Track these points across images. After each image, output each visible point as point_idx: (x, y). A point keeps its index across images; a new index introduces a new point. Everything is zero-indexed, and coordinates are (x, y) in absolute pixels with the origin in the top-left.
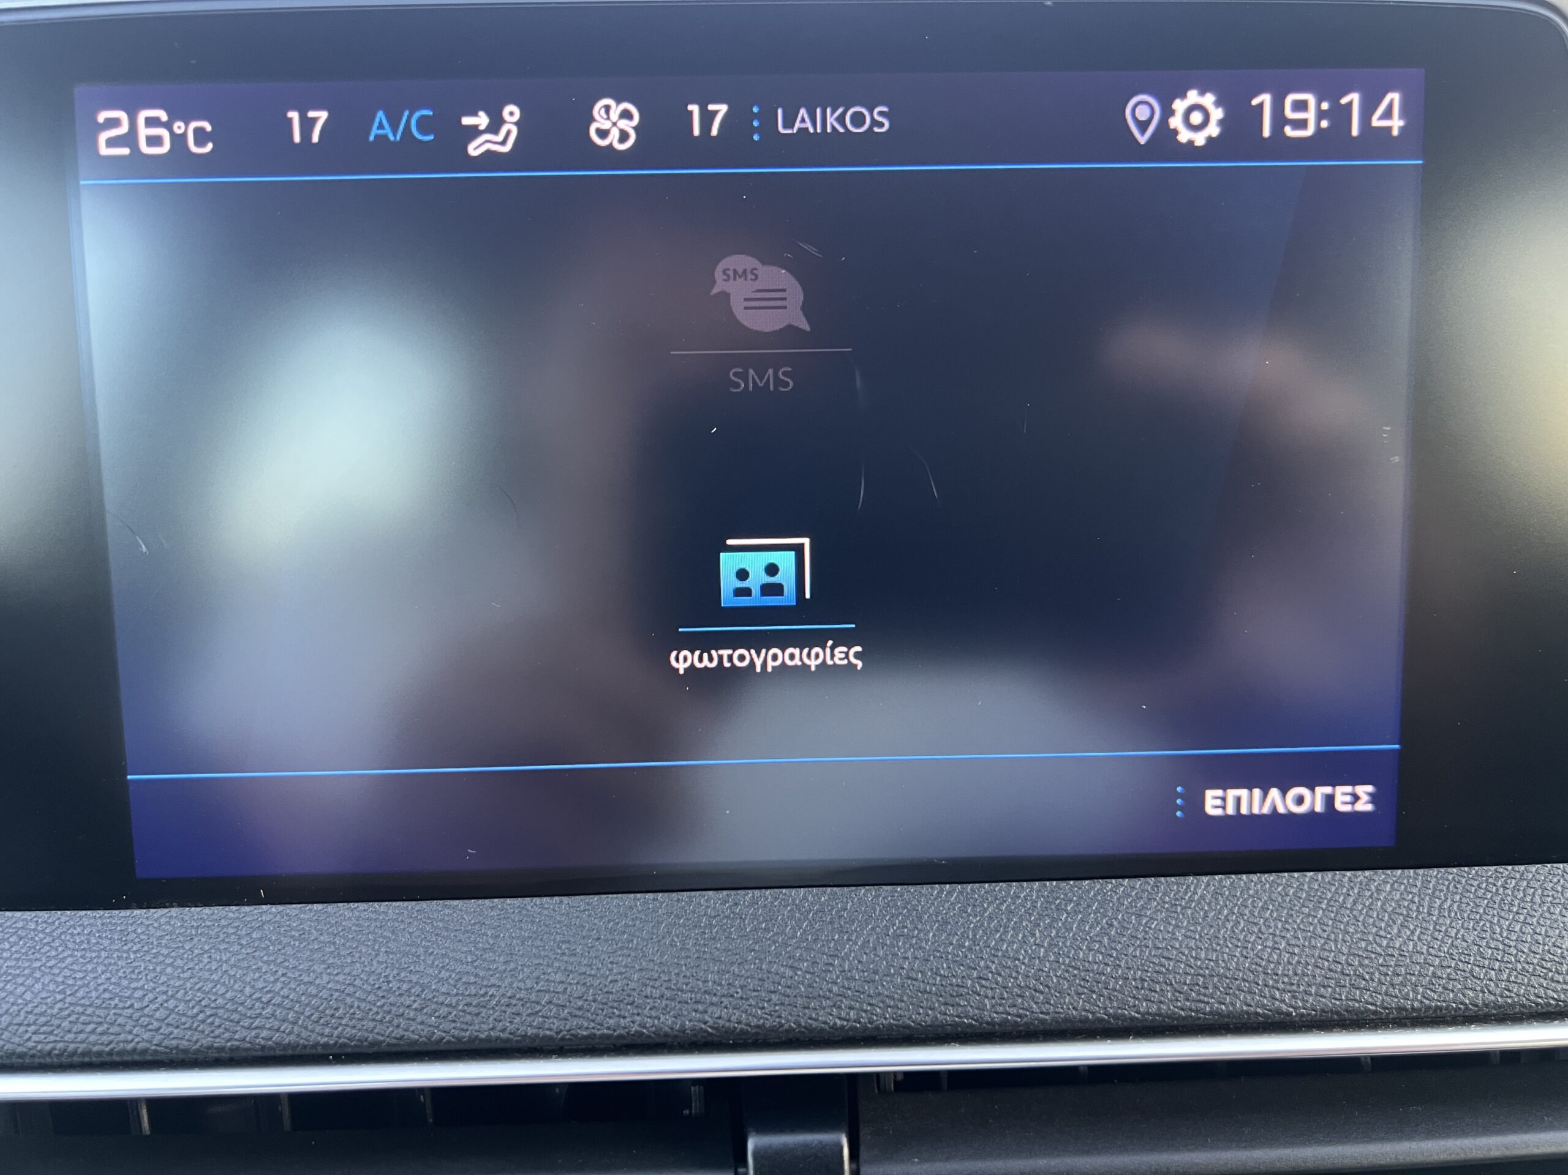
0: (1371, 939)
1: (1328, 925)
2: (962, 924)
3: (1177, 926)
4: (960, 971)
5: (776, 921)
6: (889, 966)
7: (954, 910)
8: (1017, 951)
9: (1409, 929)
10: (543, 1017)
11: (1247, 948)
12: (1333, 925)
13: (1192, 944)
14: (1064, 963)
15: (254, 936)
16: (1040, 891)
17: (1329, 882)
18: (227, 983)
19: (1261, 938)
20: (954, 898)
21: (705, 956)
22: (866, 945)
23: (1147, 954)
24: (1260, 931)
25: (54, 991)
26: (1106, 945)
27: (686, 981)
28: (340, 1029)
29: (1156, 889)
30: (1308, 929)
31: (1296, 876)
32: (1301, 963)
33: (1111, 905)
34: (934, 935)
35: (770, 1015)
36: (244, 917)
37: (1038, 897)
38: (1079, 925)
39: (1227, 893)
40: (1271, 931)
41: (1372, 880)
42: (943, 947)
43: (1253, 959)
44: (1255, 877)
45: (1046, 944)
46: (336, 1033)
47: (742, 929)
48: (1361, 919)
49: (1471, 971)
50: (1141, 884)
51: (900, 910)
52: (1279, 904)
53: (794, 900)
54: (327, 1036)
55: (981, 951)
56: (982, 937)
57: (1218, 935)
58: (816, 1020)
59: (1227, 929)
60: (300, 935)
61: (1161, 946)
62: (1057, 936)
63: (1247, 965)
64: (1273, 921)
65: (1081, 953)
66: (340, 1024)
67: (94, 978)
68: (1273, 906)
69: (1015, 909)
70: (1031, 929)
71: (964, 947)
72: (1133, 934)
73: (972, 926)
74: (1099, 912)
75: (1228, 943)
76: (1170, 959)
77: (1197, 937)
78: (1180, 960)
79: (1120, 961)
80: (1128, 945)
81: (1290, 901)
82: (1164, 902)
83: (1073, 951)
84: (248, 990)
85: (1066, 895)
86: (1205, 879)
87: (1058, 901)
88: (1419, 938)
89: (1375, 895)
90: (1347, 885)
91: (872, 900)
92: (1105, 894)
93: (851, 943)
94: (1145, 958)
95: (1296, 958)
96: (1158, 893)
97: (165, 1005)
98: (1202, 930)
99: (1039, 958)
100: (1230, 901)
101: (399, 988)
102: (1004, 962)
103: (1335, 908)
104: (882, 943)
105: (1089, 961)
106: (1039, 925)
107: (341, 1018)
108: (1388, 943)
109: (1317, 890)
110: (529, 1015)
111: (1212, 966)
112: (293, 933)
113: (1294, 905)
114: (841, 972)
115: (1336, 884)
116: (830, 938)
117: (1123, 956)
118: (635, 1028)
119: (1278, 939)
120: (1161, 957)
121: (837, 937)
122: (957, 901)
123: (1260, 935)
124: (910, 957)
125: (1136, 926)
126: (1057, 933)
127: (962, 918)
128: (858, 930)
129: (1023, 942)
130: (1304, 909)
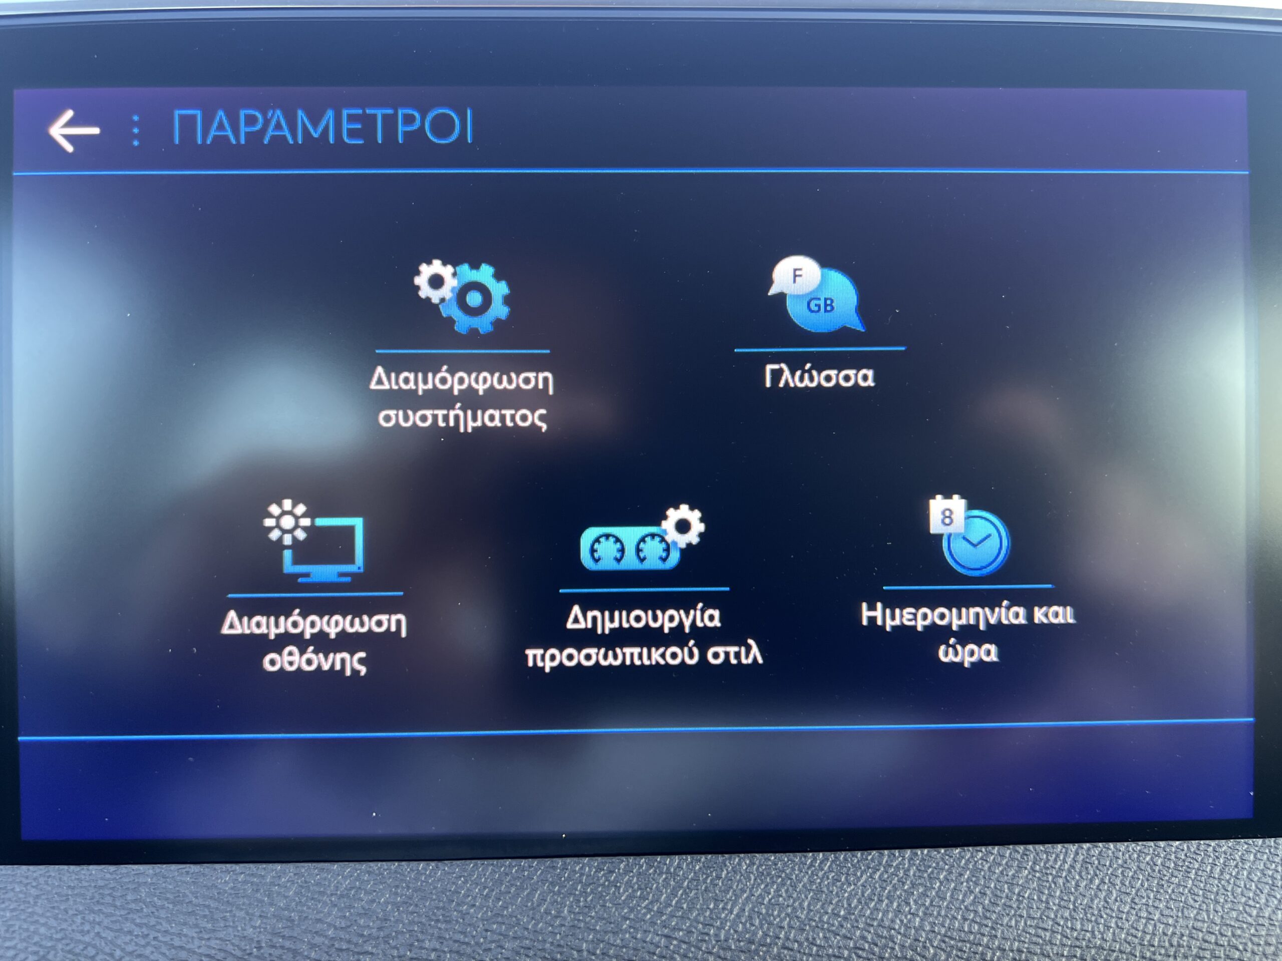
0: (1241, 908)
1: (1198, 895)
2: (837, 893)
3: (1050, 895)
4: (835, 941)
5: (651, 889)
6: (766, 935)
7: (828, 878)
8: (893, 921)
11: (1122, 918)
12: (1203, 895)
13: (1067, 914)
14: (939, 934)
15: (129, 898)
16: (912, 859)
17: (1195, 853)
18: (98, 945)
19: (1135, 909)
20: (827, 866)
21: (579, 925)
22: (741, 914)
23: (1022, 924)
24: (1133, 901)
26: (981, 914)
29: (1025, 857)
30: (1180, 899)
31: (1162, 846)
32: (1176, 934)
33: (982, 873)
34: (809, 905)
36: (120, 878)
37: (910, 865)
38: (952, 893)
39: (1096, 862)
40: (1144, 901)
41: (1234, 849)
42: (818, 916)
43: (1128, 930)
44: (1122, 846)
45: (921, 914)
47: (616, 898)
48: (1230, 889)
50: (1011, 853)
51: (775, 879)
52: (1149, 874)
53: (668, 869)
55: (857, 921)
56: (856, 907)
57: (1091, 905)
59: (1100, 899)
60: (175, 897)
61: (1036, 916)
62: (931, 904)
63: (1123, 936)
64: (1145, 890)
65: (957, 923)
68: (1144, 876)
69: (888, 878)
70: (905, 899)
71: (839, 916)
72: (1008, 904)
73: (846, 895)
74: (972, 881)
75: (1103, 913)
76: (1045, 930)
77: (1071, 907)
78: (1056, 930)
79: (995, 931)
80: (1003, 915)
81: (1159, 871)
82: (1035, 871)
83: (948, 921)
85: (938, 864)
86: (1073, 848)
87: (930, 870)
89: (1240, 863)
90: (1212, 856)
91: (747, 869)
92: (976, 862)
93: (726, 912)
94: (1021, 928)
95: (1171, 929)
96: (1028, 861)
98: (1076, 900)
99: (914, 927)
100: (1101, 871)
102: (879, 932)
103: (1203, 878)
104: (758, 912)
105: (964, 931)
106: (913, 893)
108: (1258, 913)
109: (1184, 861)
111: (1089, 938)
112: (168, 895)
113: (1165, 876)
114: (717, 941)
115: (1202, 854)
116: (705, 907)
117: (999, 926)
119: (1151, 909)
120: (1037, 927)
121: (712, 906)
122: (830, 870)
123: (1133, 906)
124: (786, 927)
125: (1009, 895)
126: (932, 902)
127: (836, 886)
128: (733, 898)
129: (898, 911)
130: (1173, 879)
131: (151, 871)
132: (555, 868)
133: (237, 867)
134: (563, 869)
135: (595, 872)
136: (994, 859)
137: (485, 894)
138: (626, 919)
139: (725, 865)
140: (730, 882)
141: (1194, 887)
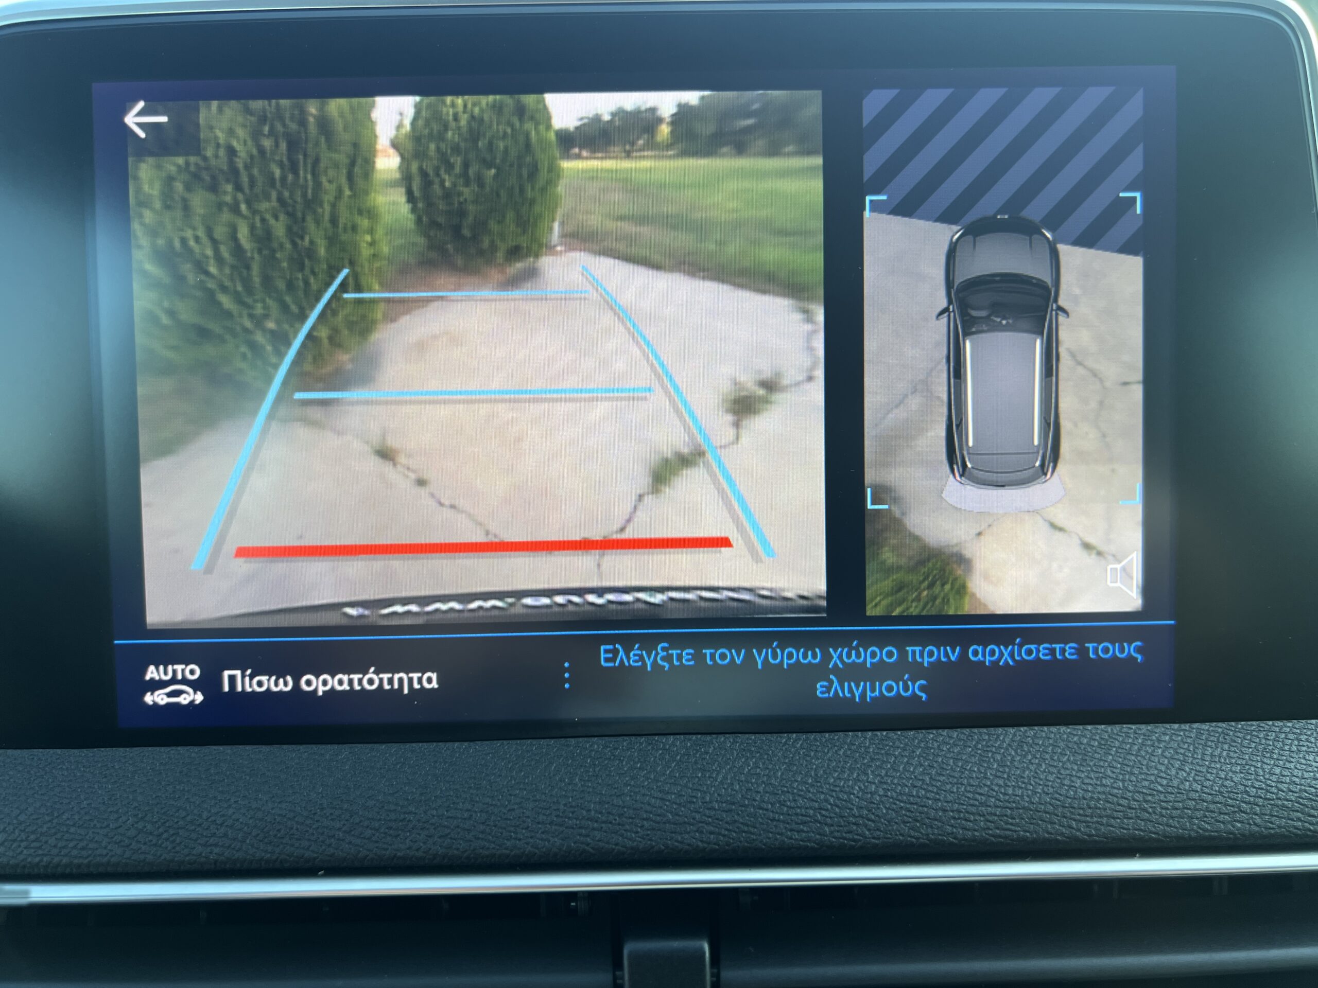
0: (1153, 779)
1: (1116, 768)
2: (806, 765)
3: (988, 768)
4: (804, 802)
5: (649, 761)
6: (744, 798)
7: (799, 754)
8: (852, 788)
9: (1185, 772)
10: (451, 838)
11: (1048, 786)
12: (1121, 767)
13: (1001, 782)
14: (891, 797)
15: (212, 771)
16: (872, 739)
17: (1117, 733)
18: (188, 808)
20: (799, 745)
21: (588, 790)
22: (724, 781)
23: (963, 790)
24: (1059, 772)
25: (43, 814)
26: (928, 782)
27: (572, 810)
28: (281, 846)
29: (970, 737)
30: (1100, 771)
31: (1089, 729)
32: (1094, 798)
33: (932, 751)
34: (782, 774)
35: (644, 839)
36: (204, 756)
37: (869, 745)
38: (905, 766)
39: (1031, 742)
40: (1068, 772)
41: (1152, 732)
42: (789, 783)
43: (1053, 795)
44: (1054, 729)
45: (876, 782)
46: (277, 850)
47: (620, 769)
48: (1144, 763)
49: (1239, 807)
50: (958, 735)
51: (754, 754)
52: (1075, 750)
53: (664, 746)
54: (270, 853)
55: (822, 787)
56: (822, 775)
57: (1023, 775)
58: (681, 843)
59: (1031, 770)
60: (251, 771)
61: (974, 784)
62: (886, 775)
63: (1048, 800)
64: (1070, 764)
65: (907, 789)
66: (282, 843)
67: (78, 803)
68: (1070, 752)
69: (851, 754)
70: (864, 770)
71: (807, 784)
72: (951, 774)
73: (814, 766)
75: (1032, 781)
76: (981, 794)
77: (1005, 776)
78: (991, 795)
79: (940, 796)
80: (946, 783)
81: (1084, 749)
82: (977, 749)
83: (900, 788)
84: (205, 815)
85: (894, 743)
86: (1012, 730)
87: (888, 748)
88: (1194, 780)
89: (1156, 744)
90: (1132, 737)
91: (730, 746)
92: (927, 742)
93: (712, 780)
94: (961, 793)
95: (1090, 794)
96: (972, 741)
97: (135, 826)
99: (871, 793)
100: (1033, 748)
101: (331, 814)
102: (841, 796)
103: (1122, 754)
104: (738, 780)
105: (913, 796)
106: (871, 766)
107: (283, 838)
108: (1167, 783)
109: (1107, 740)
110: (440, 837)
111: (1019, 801)
112: (245, 769)
113: (1088, 752)
114: (703, 803)
115: (1124, 735)
116: (694, 776)
117: (942, 792)
118: (529, 848)
119: (1074, 779)
120: (974, 793)
121: (700, 775)
122: (802, 748)
123: (1059, 776)
124: (762, 791)
125: (954, 767)
126: (887, 773)
127: (806, 761)
128: (718, 769)
129: (857, 780)
130: (1095, 755)
131: (229, 751)
132: (568, 746)
133: (302, 748)
134: (576, 747)
135: (603, 748)
136: (943, 739)
137: (510, 766)
138: (626, 785)
139: (713, 743)
140: (715, 757)
141: (1113, 762)
